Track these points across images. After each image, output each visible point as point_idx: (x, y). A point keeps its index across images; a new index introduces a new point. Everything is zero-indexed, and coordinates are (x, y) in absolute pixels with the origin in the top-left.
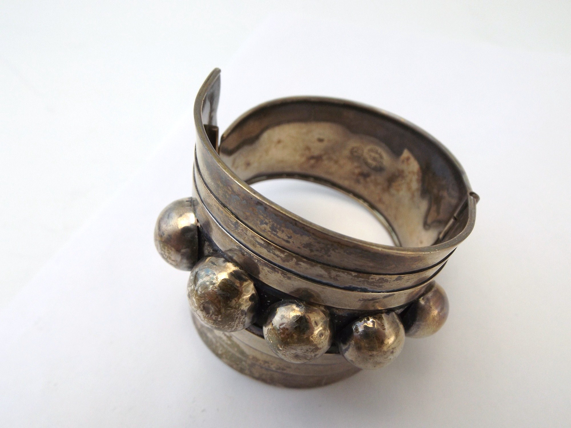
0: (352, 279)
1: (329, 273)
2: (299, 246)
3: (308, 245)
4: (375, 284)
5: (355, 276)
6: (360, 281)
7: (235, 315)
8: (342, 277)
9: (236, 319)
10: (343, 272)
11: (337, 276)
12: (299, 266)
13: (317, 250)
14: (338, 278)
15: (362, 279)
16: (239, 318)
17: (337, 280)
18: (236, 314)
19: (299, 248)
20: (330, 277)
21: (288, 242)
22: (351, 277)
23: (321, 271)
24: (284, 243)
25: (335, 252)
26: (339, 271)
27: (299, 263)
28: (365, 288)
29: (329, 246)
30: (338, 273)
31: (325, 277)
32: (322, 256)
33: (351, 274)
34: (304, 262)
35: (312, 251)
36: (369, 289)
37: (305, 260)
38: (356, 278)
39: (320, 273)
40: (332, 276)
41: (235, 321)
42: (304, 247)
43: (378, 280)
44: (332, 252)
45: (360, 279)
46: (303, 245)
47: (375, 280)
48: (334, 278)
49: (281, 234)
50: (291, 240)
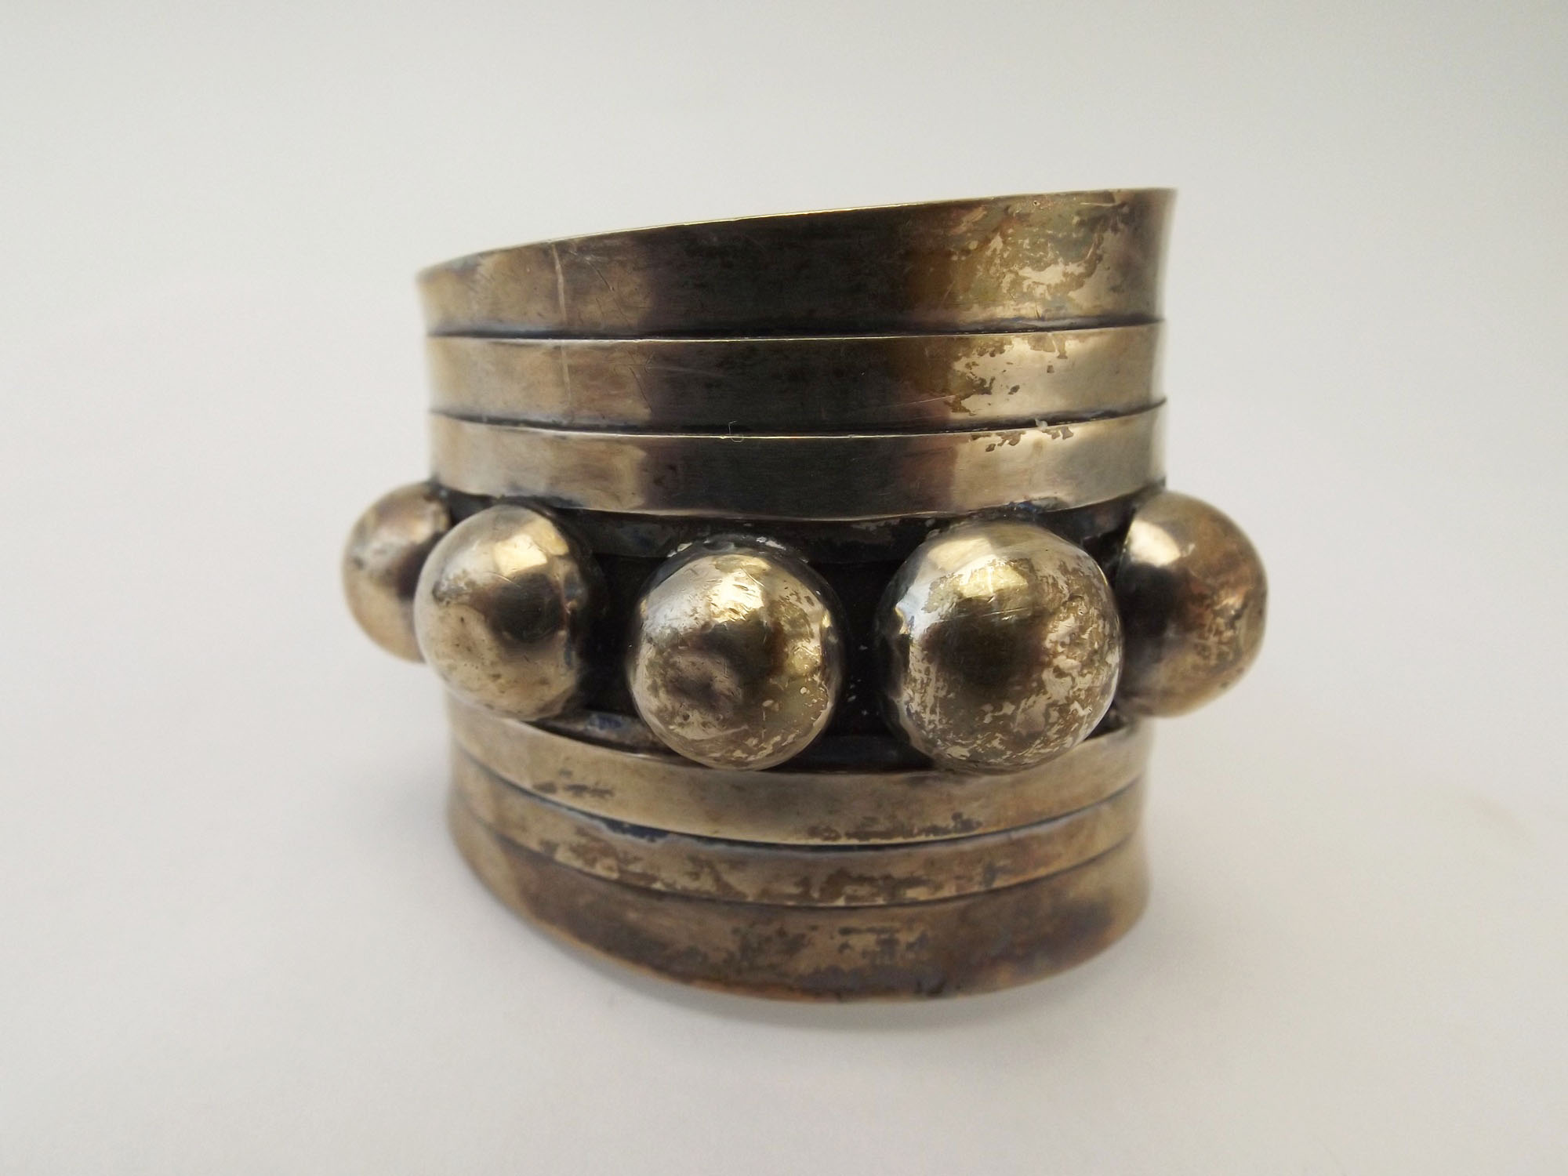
0: (659, 870)
1: (719, 882)
2: (814, 934)
3: (794, 945)
4: (597, 846)
5: (654, 879)
6: (637, 859)
7: (940, 720)
8: (685, 876)
10: (685, 889)
11: (697, 877)
13: (768, 940)
14: (690, 867)
15: (632, 869)
17: (691, 860)
18: (937, 723)
19: (814, 928)
20: (709, 865)
21: (846, 932)
23: (741, 884)
24: (853, 922)
25: (727, 951)
26: (697, 891)
28: (614, 831)
29: (745, 964)
31: (725, 863)
32: (752, 927)
33: (667, 885)
34: (790, 897)
35: (782, 933)
36: (603, 826)
37: (790, 903)
38: (650, 872)
39: (740, 877)
40: (707, 870)
42: (803, 936)
44: (732, 945)
45: (639, 871)
46: (806, 941)
48: (702, 867)
49: (867, 941)
50: (839, 940)
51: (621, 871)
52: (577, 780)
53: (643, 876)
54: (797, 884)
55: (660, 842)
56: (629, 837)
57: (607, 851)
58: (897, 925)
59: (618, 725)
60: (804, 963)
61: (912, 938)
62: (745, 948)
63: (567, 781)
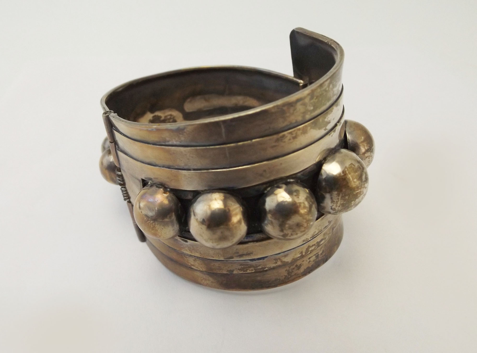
0: (266, 265)
1: (282, 261)
2: (304, 262)
3: (299, 267)
4: (247, 266)
6: (260, 265)
8: (273, 264)
9: (340, 205)
10: (273, 267)
11: (276, 263)
12: (300, 253)
13: (294, 269)
14: (274, 261)
15: (258, 268)
16: (338, 207)
17: (275, 260)
19: (303, 261)
20: (279, 259)
21: (309, 258)
22: (267, 266)
23: (287, 260)
24: (311, 255)
25: (285, 276)
27: (301, 254)
28: (252, 261)
29: (289, 276)
30: (277, 265)
31: (283, 257)
32: (290, 268)
35: (296, 266)
36: (249, 261)
37: (298, 258)
38: (264, 267)
39: (287, 258)
40: (279, 260)
41: (340, 204)
42: (301, 264)
43: (247, 270)
44: (286, 274)
45: (260, 268)
46: (302, 265)
47: (249, 269)
48: (277, 260)
49: (314, 258)
50: (308, 261)
51: (255, 269)
52: (240, 253)
53: (262, 268)
54: (300, 254)
55: (266, 259)
56: (257, 261)
57: (251, 266)
58: (318, 251)
59: (252, 236)
60: (302, 270)
61: (321, 252)
62: (288, 274)
63: (237, 255)
